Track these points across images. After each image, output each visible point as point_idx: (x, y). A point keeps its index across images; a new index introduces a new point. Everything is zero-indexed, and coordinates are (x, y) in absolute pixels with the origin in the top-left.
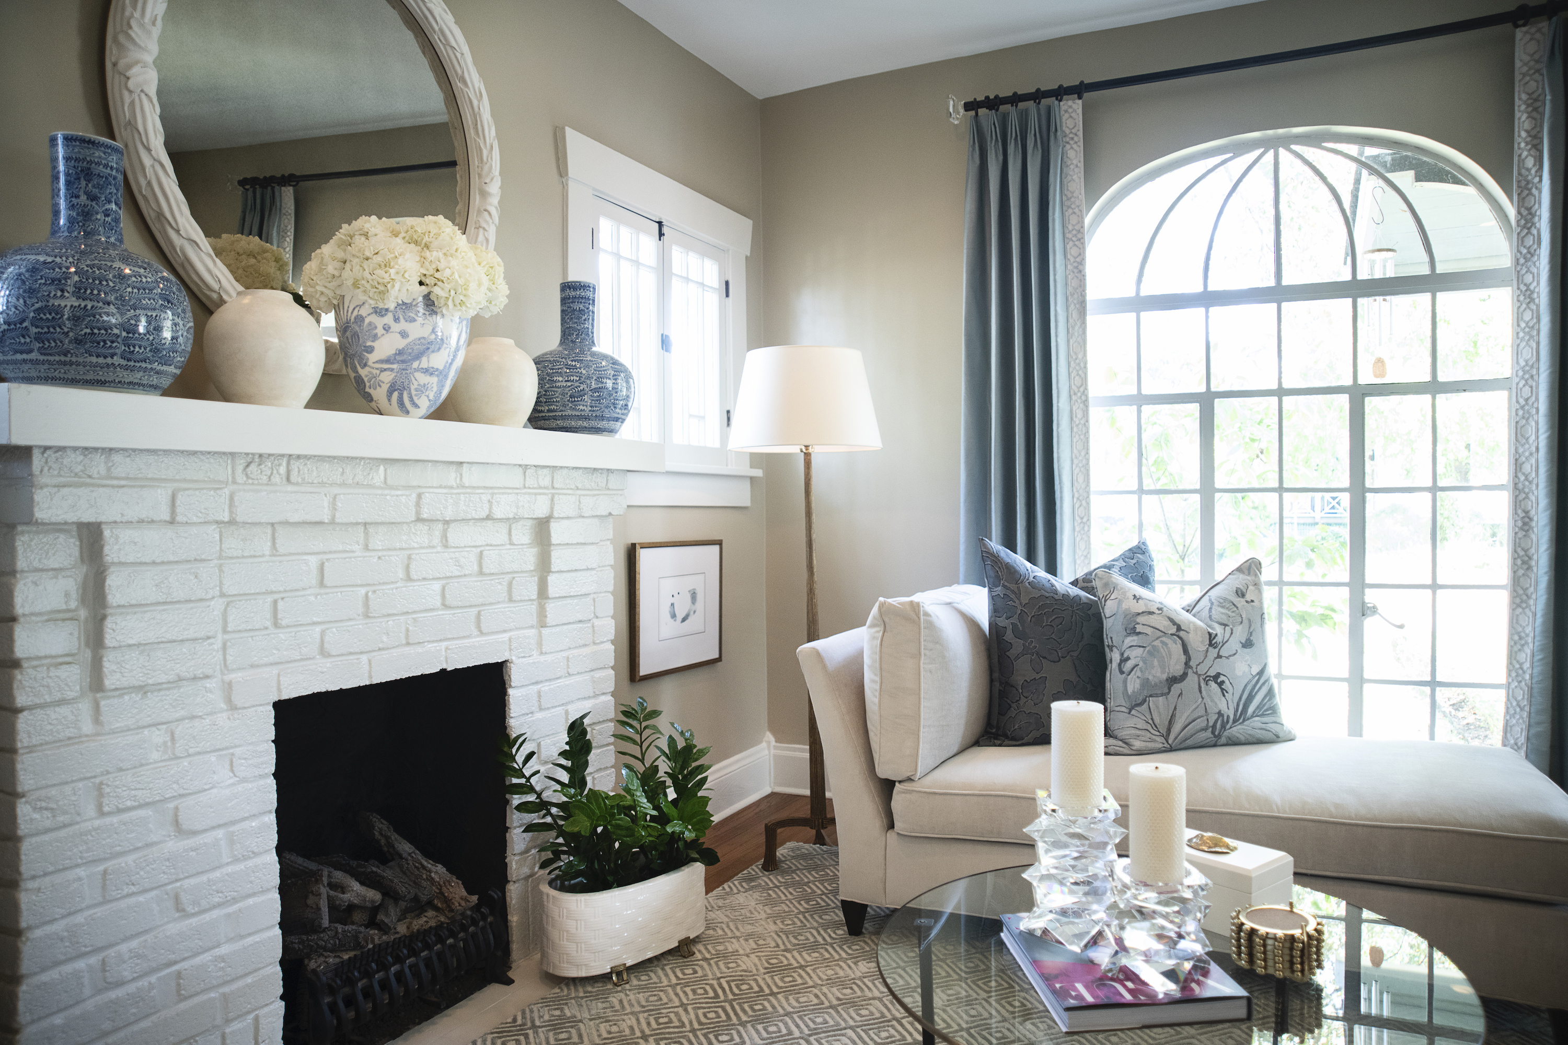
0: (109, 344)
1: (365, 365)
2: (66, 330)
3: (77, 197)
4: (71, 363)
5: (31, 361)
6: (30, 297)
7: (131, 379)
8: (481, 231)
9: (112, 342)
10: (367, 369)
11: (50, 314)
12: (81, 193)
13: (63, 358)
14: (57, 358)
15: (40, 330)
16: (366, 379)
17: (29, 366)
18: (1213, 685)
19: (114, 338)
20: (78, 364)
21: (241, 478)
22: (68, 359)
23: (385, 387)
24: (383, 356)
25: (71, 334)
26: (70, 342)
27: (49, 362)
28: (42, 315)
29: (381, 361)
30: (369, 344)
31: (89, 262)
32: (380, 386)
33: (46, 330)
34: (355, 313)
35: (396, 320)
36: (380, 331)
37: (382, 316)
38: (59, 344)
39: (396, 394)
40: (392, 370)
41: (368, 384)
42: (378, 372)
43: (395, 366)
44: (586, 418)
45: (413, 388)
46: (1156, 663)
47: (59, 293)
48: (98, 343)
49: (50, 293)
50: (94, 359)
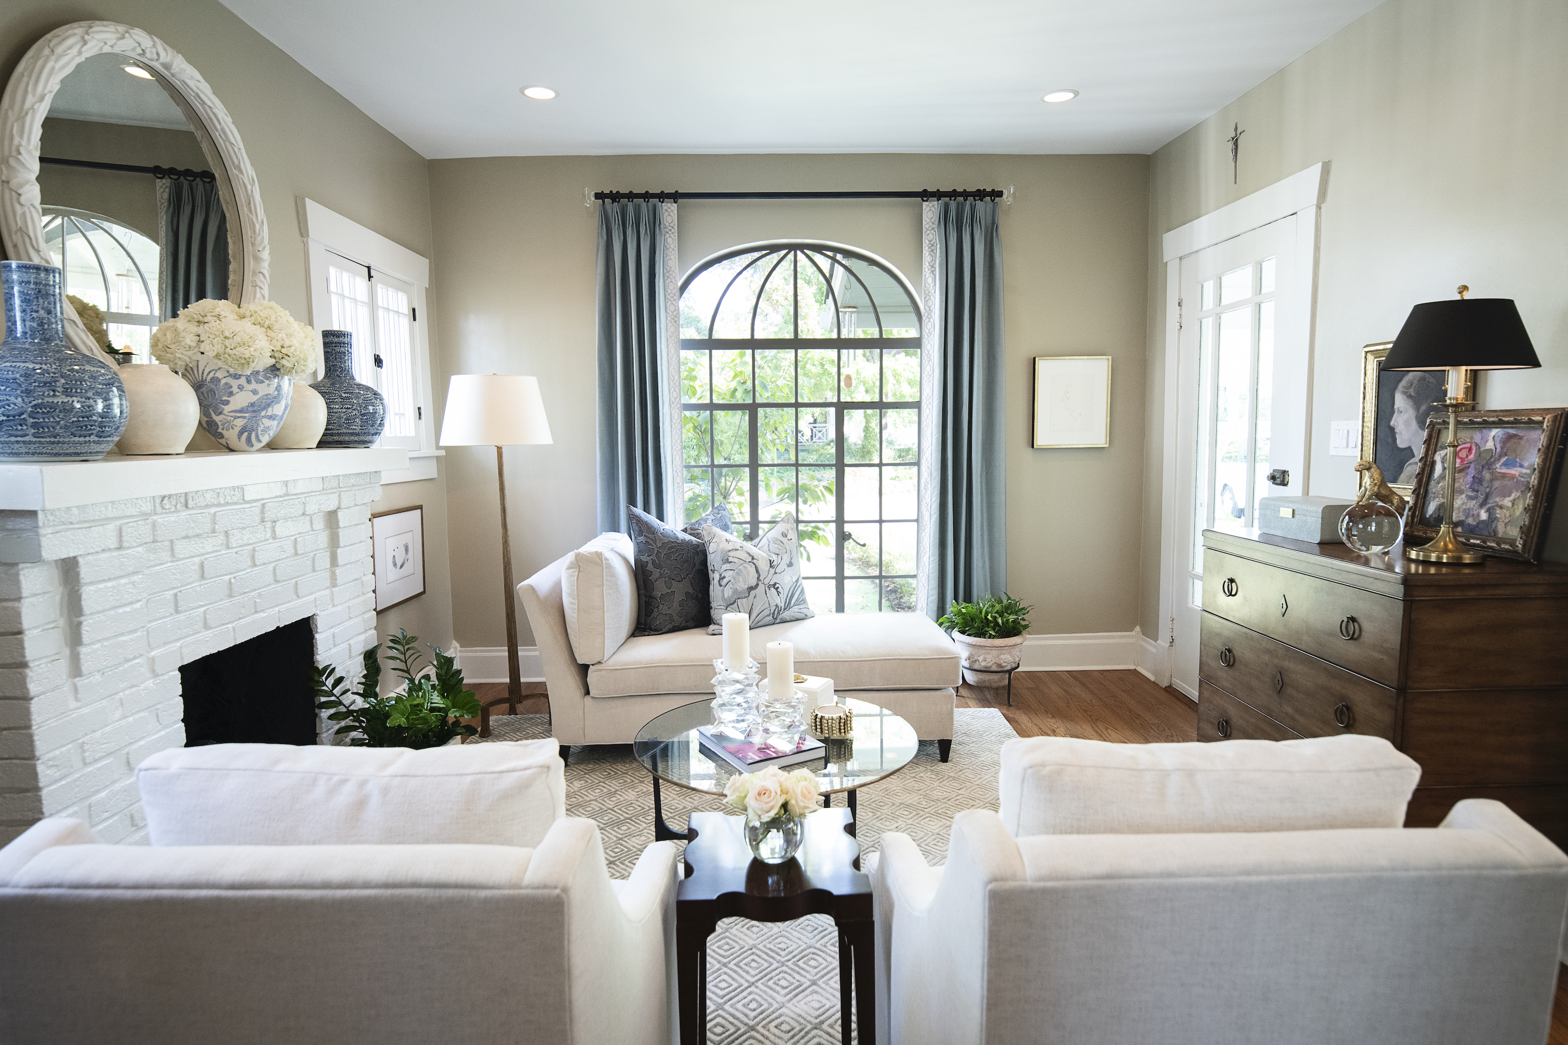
0: (89, 427)
1: (221, 413)
2: (58, 420)
3: (37, 312)
4: (59, 442)
5: (24, 442)
6: (27, 397)
7: (99, 450)
9: (91, 426)
10: (221, 417)
11: (46, 409)
12: (40, 309)
13: (52, 439)
14: (48, 440)
15: (37, 420)
16: (219, 424)
17: (22, 445)
18: (772, 589)
19: (93, 423)
20: (64, 443)
21: (159, 509)
22: (56, 440)
23: (237, 430)
24: (238, 407)
25: (62, 422)
26: (61, 428)
27: (40, 442)
28: (38, 410)
29: (236, 411)
30: (224, 398)
31: (68, 368)
32: (233, 428)
33: (41, 420)
34: (211, 375)
35: (249, 382)
36: (235, 389)
37: (237, 379)
38: (51, 429)
39: (246, 434)
40: (245, 417)
41: (221, 427)
42: (232, 419)
43: (247, 415)
44: (358, 434)
45: (260, 429)
46: (741, 579)
47: (52, 393)
48: (82, 428)
49: (44, 392)
50: (77, 439)
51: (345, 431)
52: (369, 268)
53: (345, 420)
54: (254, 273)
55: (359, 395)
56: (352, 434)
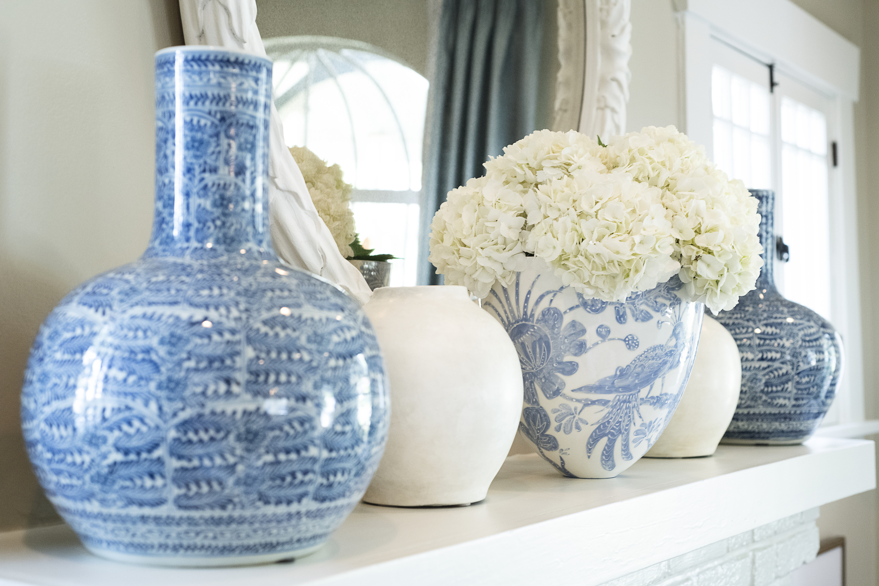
0: (300, 476)
1: (557, 393)
2: (231, 460)
3: (214, 170)
4: (230, 520)
5: (157, 520)
6: (170, 399)
7: (318, 531)
8: (608, 113)
9: (305, 473)
10: (559, 400)
11: (206, 431)
12: (220, 163)
13: (218, 513)
14: (207, 513)
15: (184, 463)
16: (552, 417)
17: (152, 526)
19: (308, 466)
20: (241, 521)
22: (225, 514)
23: (588, 431)
24: (593, 380)
25: (240, 468)
26: (237, 483)
27: (191, 521)
28: (191, 435)
29: (589, 389)
30: (568, 358)
31: (265, 315)
32: (578, 428)
33: (196, 463)
34: (544, 304)
35: (621, 318)
36: (590, 336)
37: (597, 311)
38: (216, 486)
39: (604, 441)
40: (605, 403)
41: (554, 424)
42: (580, 406)
43: (610, 397)
44: (788, 417)
45: (633, 429)
47: (223, 388)
48: (283, 479)
49: (206, 387)
50: (270, 510)
51: (761, 409)
52: (771, 67)
53: (767, 384)
54: (603, 82)
55: (795, 330)
56: (776, 417)
